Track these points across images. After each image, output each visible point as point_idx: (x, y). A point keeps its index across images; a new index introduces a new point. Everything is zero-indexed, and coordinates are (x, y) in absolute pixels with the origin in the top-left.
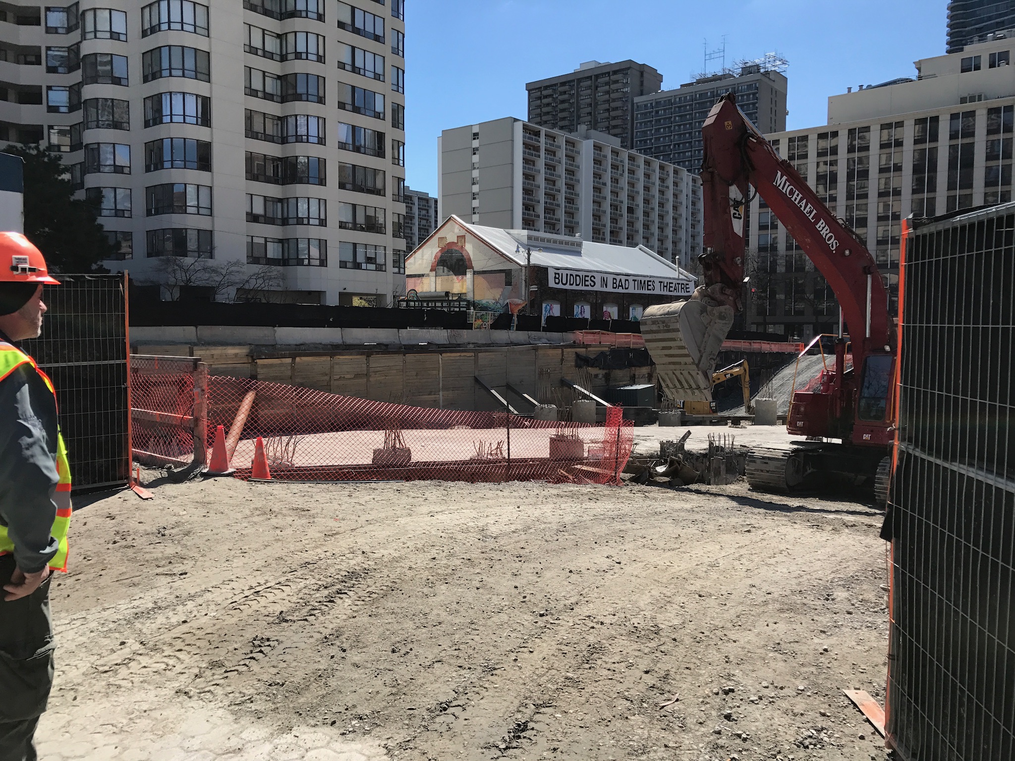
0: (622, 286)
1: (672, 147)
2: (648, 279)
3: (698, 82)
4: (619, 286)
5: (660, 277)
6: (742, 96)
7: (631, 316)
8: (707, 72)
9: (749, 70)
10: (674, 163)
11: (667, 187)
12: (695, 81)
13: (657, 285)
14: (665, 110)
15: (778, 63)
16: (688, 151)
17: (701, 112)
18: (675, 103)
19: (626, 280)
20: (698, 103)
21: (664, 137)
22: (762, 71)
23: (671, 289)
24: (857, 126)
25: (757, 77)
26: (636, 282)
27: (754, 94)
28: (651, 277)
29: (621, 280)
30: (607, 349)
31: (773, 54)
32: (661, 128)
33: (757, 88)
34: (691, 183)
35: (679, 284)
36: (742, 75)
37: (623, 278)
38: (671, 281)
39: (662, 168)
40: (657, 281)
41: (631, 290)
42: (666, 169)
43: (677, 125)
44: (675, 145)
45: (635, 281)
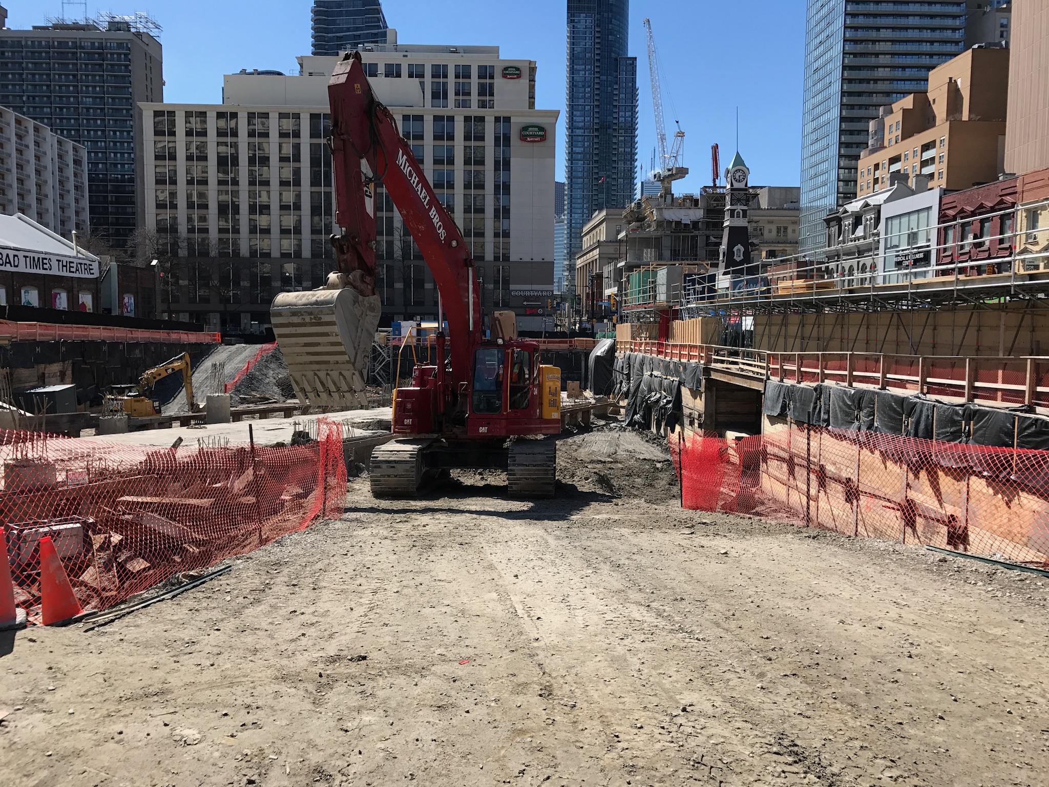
0: (10, 263)
1: (24, 98)
2: (44, 256)
3: (55, 27)
4: (6, 263)
5: (58, 255)
6: (112, 54)
7: (23, 300)
8: (66, 18)
9: (116, 26)
10: (34, 119)
11: (27, 146)
12: (51, 25)
13: (54, 264)
14: (12, 52)
15: (151, 25)
16: (47, 107)
17: (62, 64)
18: (26, 46)
19: (15, 256)
20: (57, 53)
21: (14, 85)
22: (133, 30)
23: (72, 269)
24: (256, 111)
25: (128, 36)
26: (28, 259)
27: (126, 55)
28: (46, 253)
29: (8, 255)
30: (7, 342)
31: (144, 14)
32: (8, 74)
33: (129, 49)
34: (56, 145)
35: (81, 264)
36: (110, 30)
37: (12, 254)
38: (71, 260)
39: (18, 122)
40: (54, 259)
41: (22, 269)
42: (24, 124)
43: (30, 74)
44: (28, 97)
45: (26, 257)
